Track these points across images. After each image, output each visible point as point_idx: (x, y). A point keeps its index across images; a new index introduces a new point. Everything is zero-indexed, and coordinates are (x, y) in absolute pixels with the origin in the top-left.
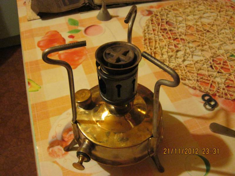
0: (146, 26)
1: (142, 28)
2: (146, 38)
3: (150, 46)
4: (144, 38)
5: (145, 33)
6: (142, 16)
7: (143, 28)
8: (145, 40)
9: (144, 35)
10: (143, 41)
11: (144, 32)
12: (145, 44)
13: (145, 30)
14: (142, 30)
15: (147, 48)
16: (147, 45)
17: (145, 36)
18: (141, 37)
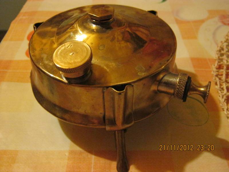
0: (225, 42)
1: (217, 44)
2: (222, 63)
3: (226, 81)
4: (219, 62)
5: (222, 55)
6: (220, 24)
7: (220, 44)
8: (220, 67)
9: (219, 57)
10: (214, 68)
11: (220, 51)
12: (217, 76)
13: (222, 49)
14: (216, 48)
15: (221, 85)
16: (220, 79)
17: (220, 60)
18: (213, 61)
